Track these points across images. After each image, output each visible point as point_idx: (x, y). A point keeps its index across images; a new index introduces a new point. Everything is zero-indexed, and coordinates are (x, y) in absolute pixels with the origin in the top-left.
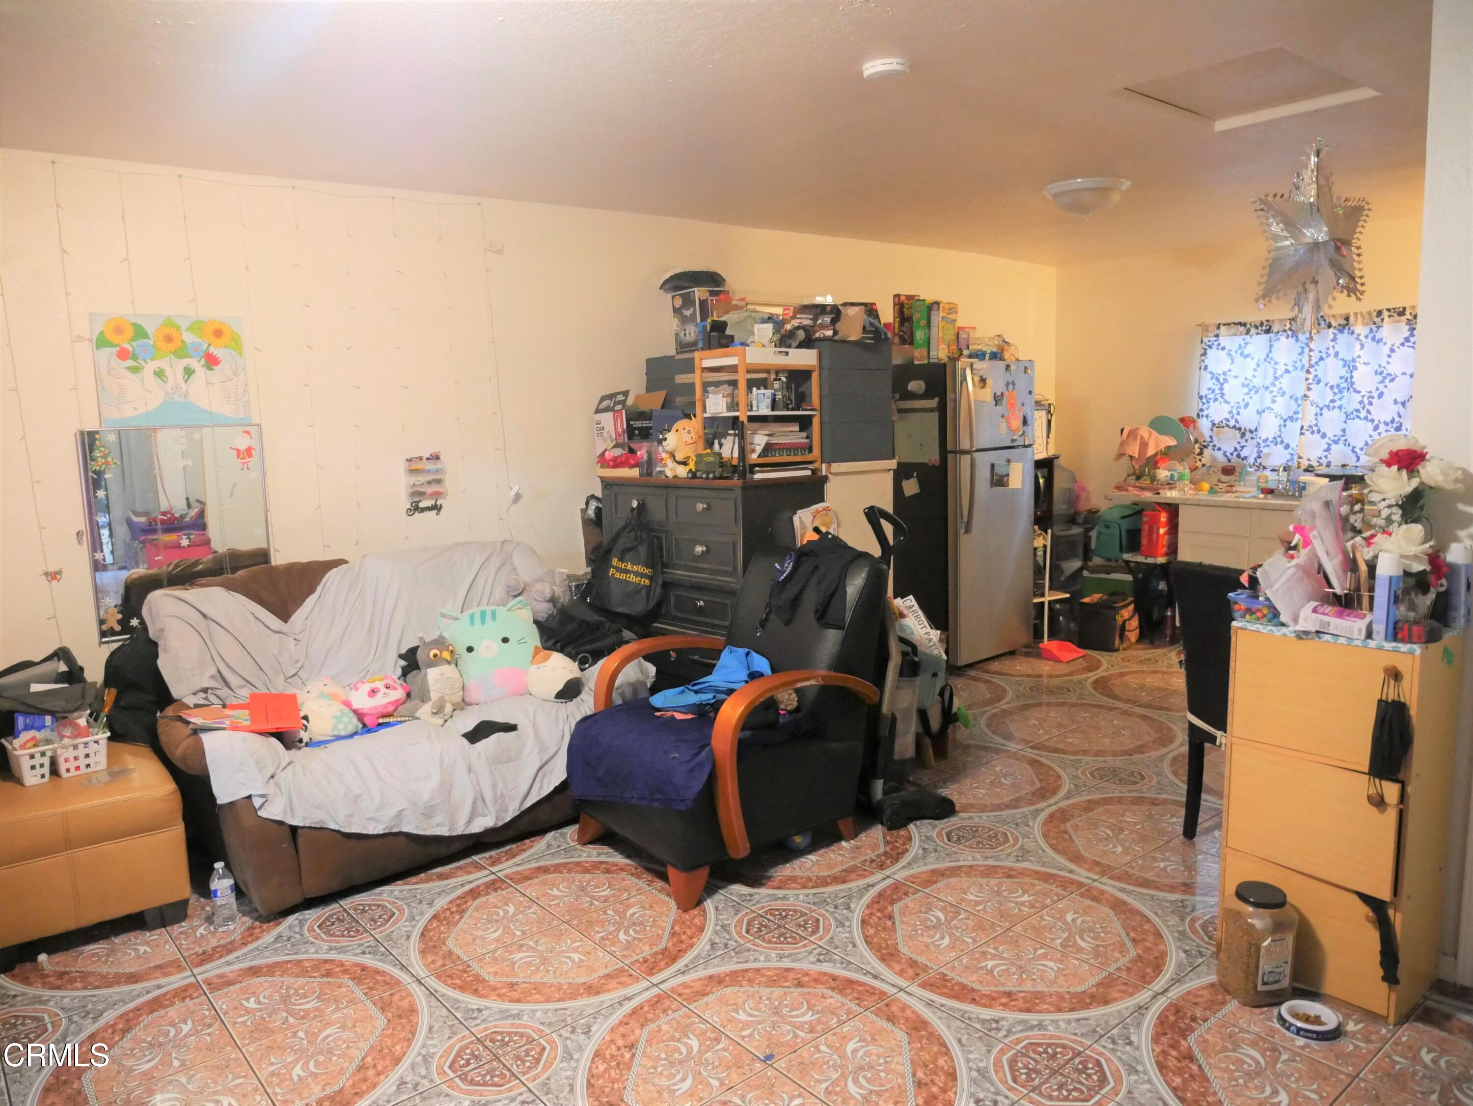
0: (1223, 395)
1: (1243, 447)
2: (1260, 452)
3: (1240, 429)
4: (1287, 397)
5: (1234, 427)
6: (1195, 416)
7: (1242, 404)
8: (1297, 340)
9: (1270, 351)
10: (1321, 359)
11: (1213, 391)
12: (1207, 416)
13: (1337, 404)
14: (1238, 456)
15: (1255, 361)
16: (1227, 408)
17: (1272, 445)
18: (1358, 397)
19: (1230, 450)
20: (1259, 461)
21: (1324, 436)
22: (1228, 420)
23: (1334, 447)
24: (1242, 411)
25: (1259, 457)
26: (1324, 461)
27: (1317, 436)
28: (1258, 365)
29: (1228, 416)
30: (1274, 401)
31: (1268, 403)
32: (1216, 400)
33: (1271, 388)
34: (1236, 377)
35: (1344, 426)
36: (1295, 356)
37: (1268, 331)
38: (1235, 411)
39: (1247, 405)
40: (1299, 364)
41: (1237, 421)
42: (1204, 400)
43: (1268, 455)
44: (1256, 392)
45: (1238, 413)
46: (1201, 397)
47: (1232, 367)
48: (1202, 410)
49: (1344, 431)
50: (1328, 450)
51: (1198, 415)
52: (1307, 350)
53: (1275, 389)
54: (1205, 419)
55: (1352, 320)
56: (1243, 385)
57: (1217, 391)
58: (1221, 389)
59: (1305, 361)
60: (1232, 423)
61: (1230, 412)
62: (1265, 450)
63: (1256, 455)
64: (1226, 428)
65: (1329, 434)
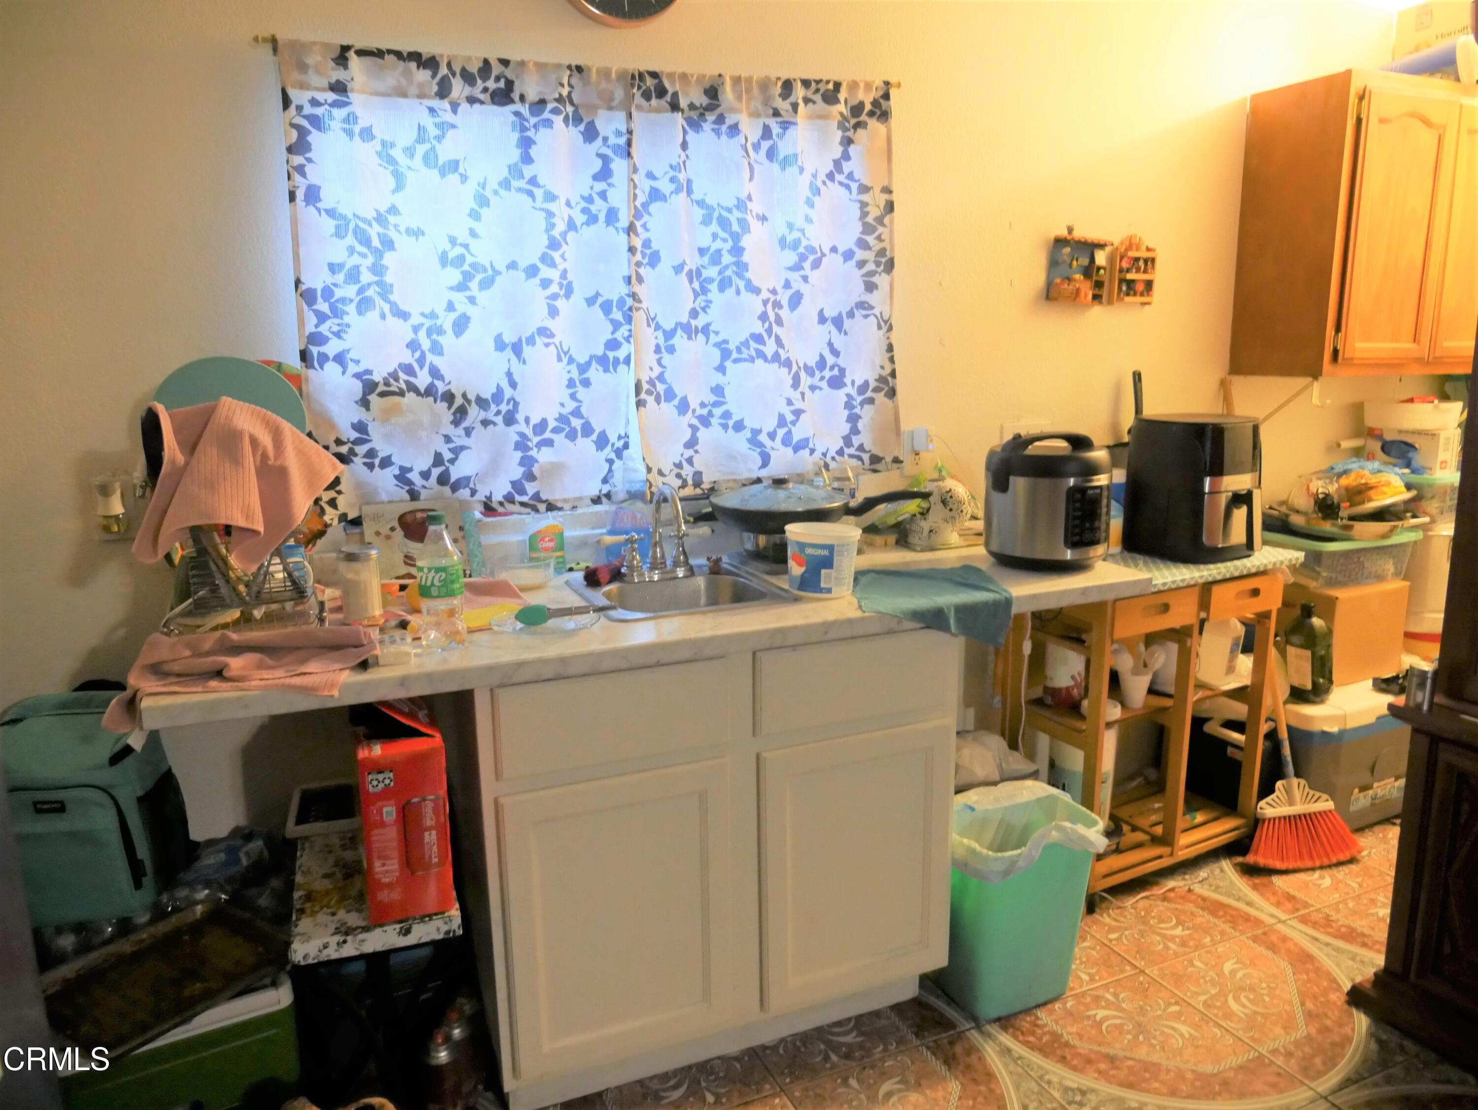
0: (385, 291)
1: (457, 451)
2: (527, 462)
3: (449, 397)
4: (579, 296)
5: (430, 392)
6: (294, 362)
7: (447, 321)
8: (590, 134)
9: (527, 159)
10: (655, 195)
11: (353, 276)
12: (340, 359)
13: (700, 322)
14: (443, 480)
15: (472, 186)
16: (402, 331)
17: (560, 439)
18: (755, 304)
19: (423, 462)
20: (531, 488)
21: (683, 407)
22: (408, 369)
23: (703, 434)
24: (447, 340)
25: (531, 477)
26: (688, 472)
27: (668, 409)
28: (483, 202)
29: (408, 357)
30: (553, 312)
31: (539, 317)
32: (364, 305)
33: (546, 272)
34: (417, 233)
35: (718, 379)
36: (585, 184)
37: (503, 96)
38: (426, 344)
39: (461, 325)
40: (599, 207)
41: (435, 373)
42: (322, 306)
43: (556, 469)
44: (486, 284)
45: (437, 349)
46: (308, 297)
47: (398, 200)
48: (316, 339)
49: (718, 390)
50: (691, 443)
51: (304, 356)
52: (619, 166)
53: (554, 274)
54: (332, 368)
55: (728, 94)
56: (444, 260)
57: (366, 277)
58: (378, 269)
59: (618, 196)
60: (423, 380)
61: (413, 345)
62: (544, 456)
63: (517, 472)
64: (411, 396)
65: (694, 403)
